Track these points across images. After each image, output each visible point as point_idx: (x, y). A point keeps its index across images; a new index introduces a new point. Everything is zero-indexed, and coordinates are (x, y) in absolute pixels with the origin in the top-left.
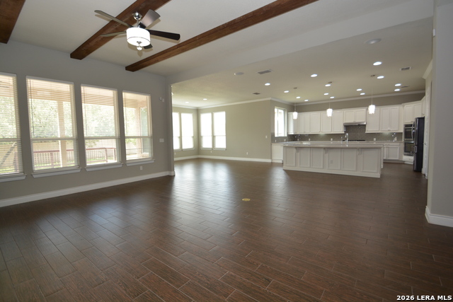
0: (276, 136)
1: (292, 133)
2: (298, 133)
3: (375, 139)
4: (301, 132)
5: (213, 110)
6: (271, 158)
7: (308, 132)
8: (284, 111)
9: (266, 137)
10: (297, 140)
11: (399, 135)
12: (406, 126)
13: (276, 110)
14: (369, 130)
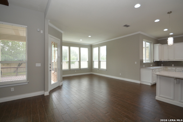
0: (144, 62)
1: (157, 59)
2: (162, 60)
4: (165, 59)
5: (99, 46)
6: (140, 80)
7: (172, 59)
9: (136, 63)
13: (144, 42)
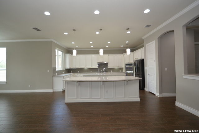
0: (57, 70)
3: (112, 71)
4: (74, 67)
6: (53, 88)
7: (78, 67)
8: (63, 52)
9: (48, 71)
10: (71, 73)
11: (121, 69)
12: (126, 64)
13: (56, 51)
14: (110, 66)
